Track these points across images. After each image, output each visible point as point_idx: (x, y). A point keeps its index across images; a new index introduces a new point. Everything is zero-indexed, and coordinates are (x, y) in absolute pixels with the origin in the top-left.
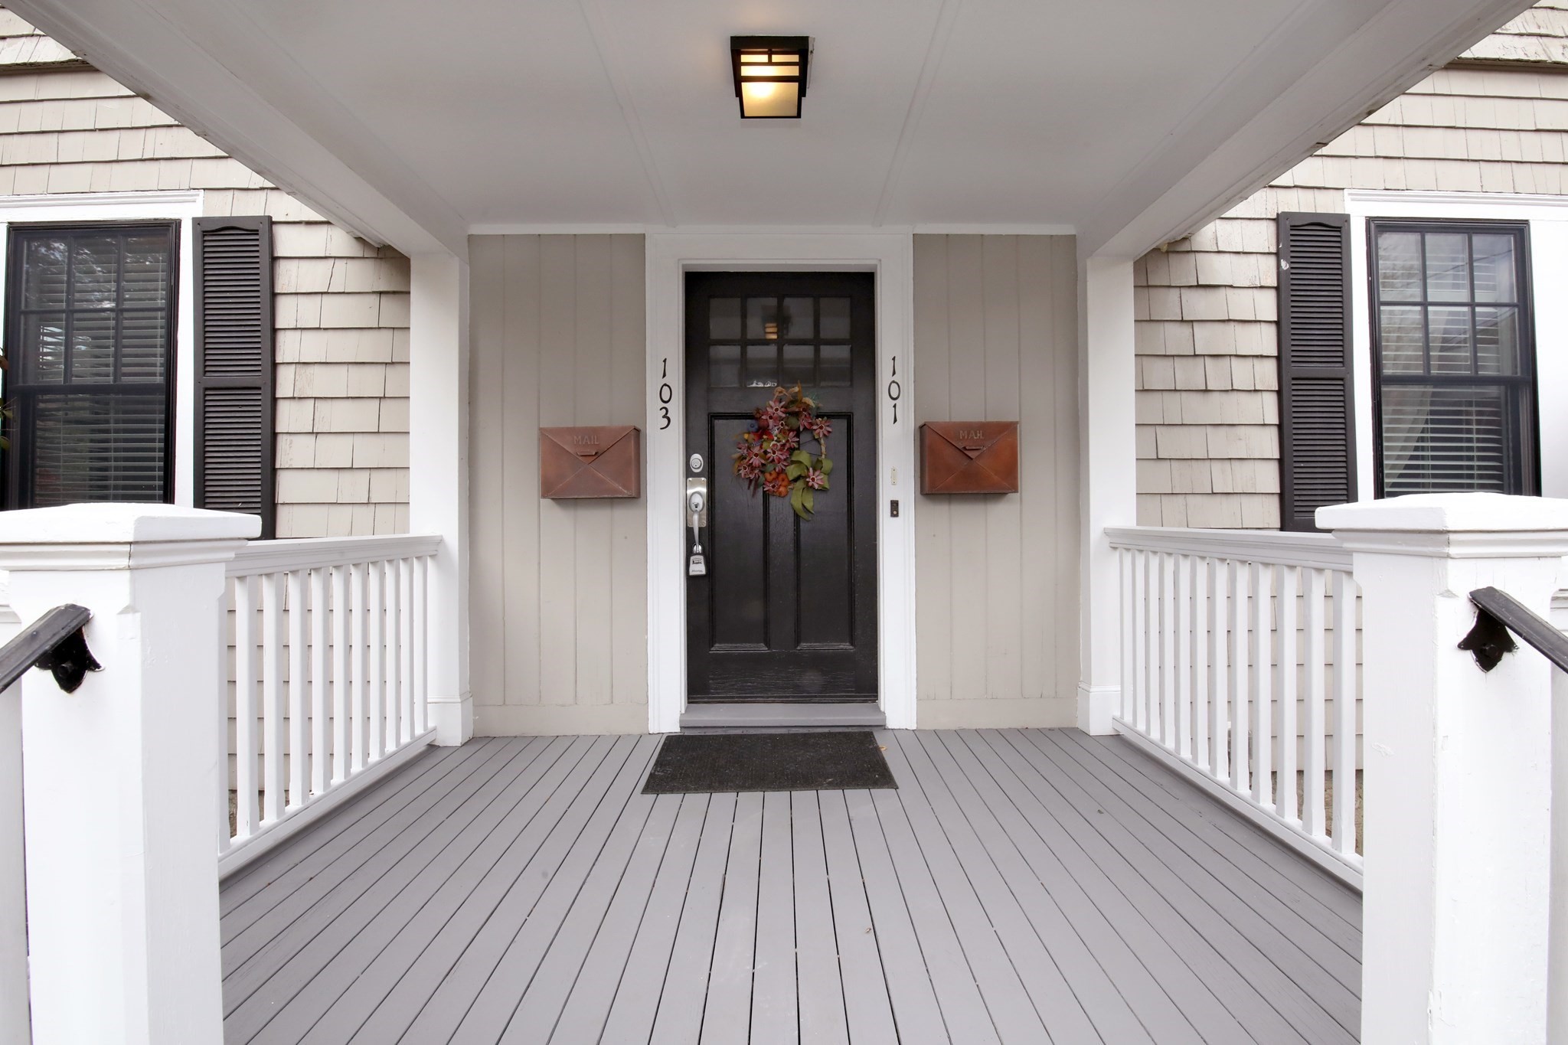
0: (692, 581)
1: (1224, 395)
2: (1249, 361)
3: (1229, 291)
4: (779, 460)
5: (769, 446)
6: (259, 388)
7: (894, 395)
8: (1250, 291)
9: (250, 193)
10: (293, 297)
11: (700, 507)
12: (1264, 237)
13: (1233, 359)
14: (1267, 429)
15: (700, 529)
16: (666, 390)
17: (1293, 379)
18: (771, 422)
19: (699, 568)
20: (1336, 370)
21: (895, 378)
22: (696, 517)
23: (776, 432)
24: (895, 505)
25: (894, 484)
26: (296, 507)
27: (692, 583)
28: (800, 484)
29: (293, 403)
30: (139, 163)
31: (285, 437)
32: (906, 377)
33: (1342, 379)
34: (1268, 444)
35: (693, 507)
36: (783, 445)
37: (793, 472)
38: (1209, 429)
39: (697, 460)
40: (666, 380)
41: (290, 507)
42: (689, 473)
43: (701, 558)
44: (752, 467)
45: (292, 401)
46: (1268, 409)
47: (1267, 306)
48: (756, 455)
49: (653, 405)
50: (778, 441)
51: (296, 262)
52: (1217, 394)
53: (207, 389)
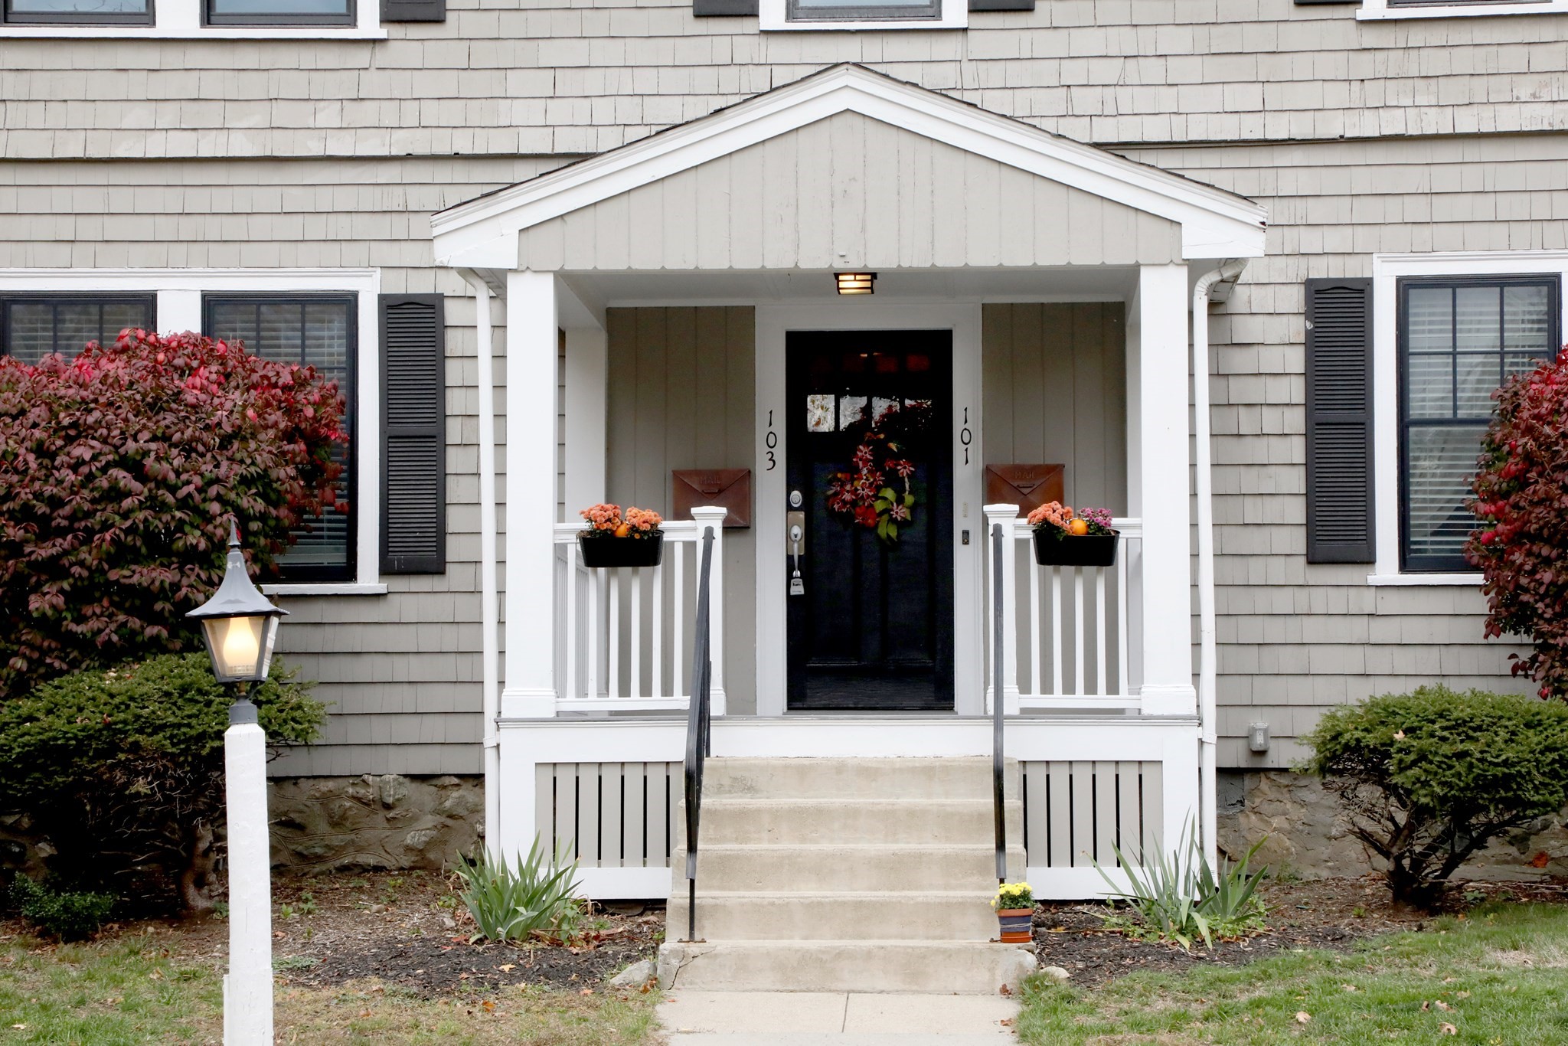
0: (791, 600)
1: (1255, 438)
2: (1280, 410)
3: (1262, 349)
4: (868, 496)
5: (858, 484)
6: (434, 437)
7: (966, 439)
8: (1281, 347)
9: (420, 271)
10: (459, 360)
11: (799, 537)
12: (1294, 300)
13: (1264, 408)
14: (1297, 468)
15: (799, 556)
16: (772, 437)
17: (1317, 424)
18: (861, 463)
19: (798, 590)
20: (1357, 416)
21: (967, 426)
22: (796, 545)
23: (865, 471)
24: (966, 533)
25: (965, 516)
26: (462, 536)
27: (793, 603)
28: (885, 517)
29: (460, 450)
30: (322, 243)
31: (453, 477)
32: (976, 425)
33: (1363, 424)
34: (1296, 481)
35: (793, 538)
36: (871, 484)
37: (879, 506)
38: (1242, 468)
39: (797, 496)
40: (771, 429)
41: (458, 536)
42: (789, 508)
43: (800, 581)
44: (844, 502)
45: (459, 448)
46: (1296, 450)
47: (1296, 360)
48: (848, 492)
49: (761, 450)
50: (867, 479)
51: (461, 330)
52: (1251, 438)
53: (390, 437)
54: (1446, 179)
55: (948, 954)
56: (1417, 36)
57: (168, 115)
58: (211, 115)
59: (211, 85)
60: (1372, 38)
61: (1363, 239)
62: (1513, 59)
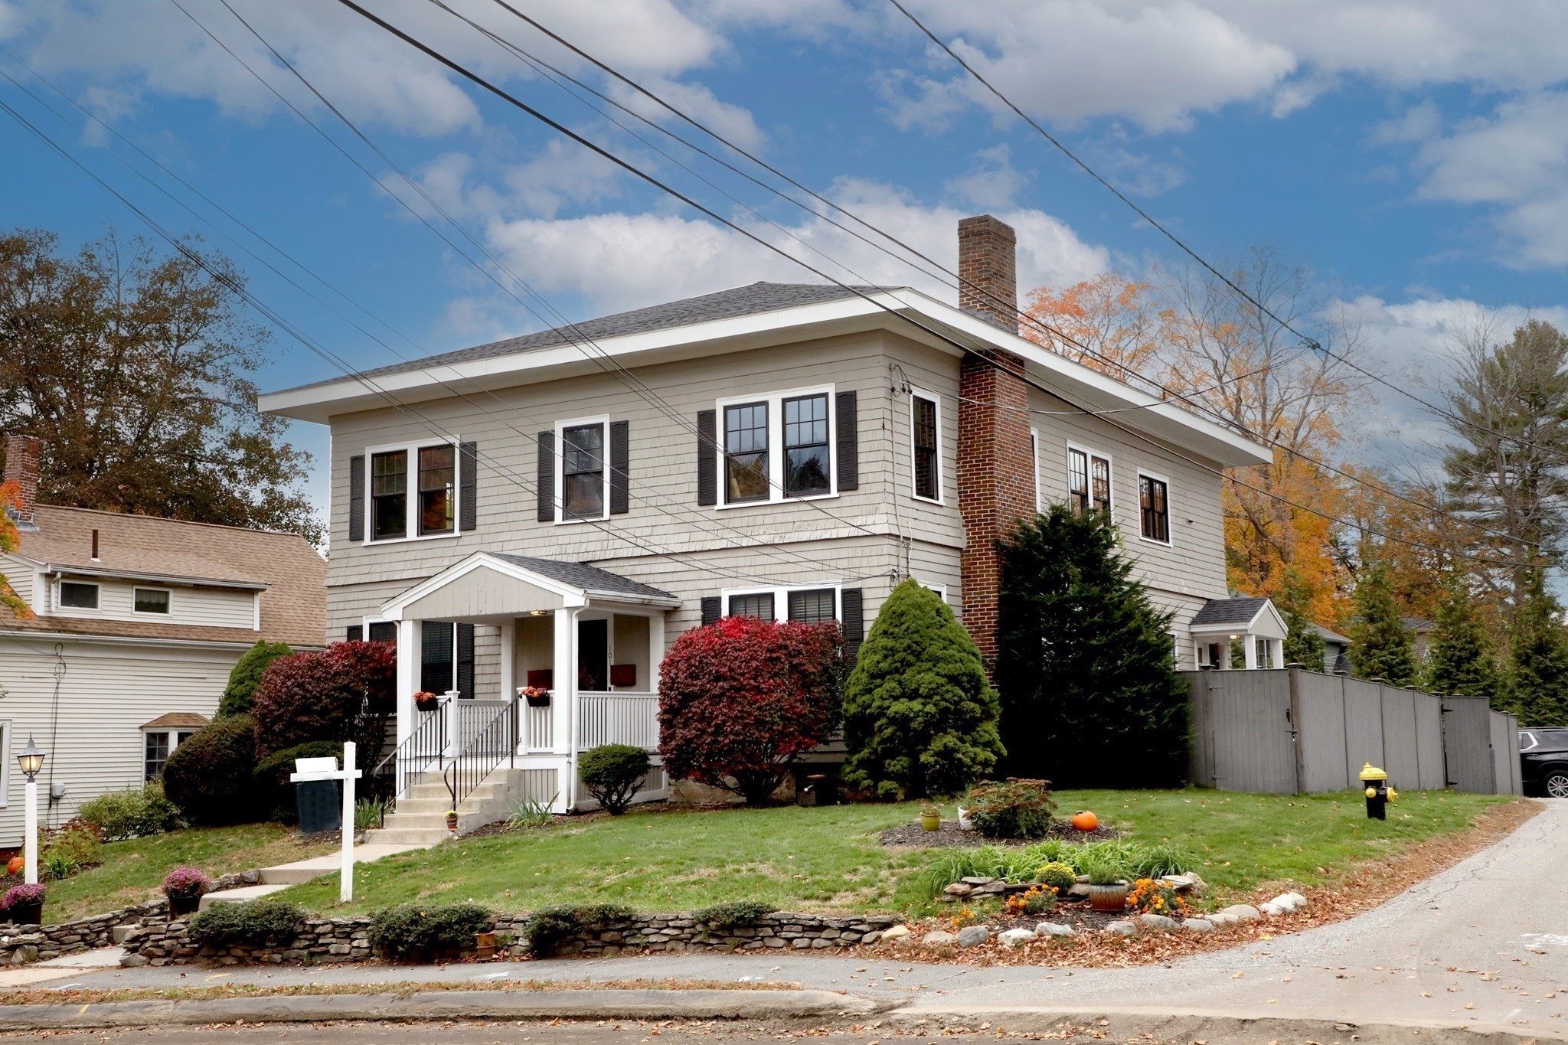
54: (741, 562)
55: (432, 832)
56: (732, 514)
57: (408, 565)
58: (418, 564)
59: (419, 555)
60: (720, 516)
61: (718, 583)
62: (759, 520)
